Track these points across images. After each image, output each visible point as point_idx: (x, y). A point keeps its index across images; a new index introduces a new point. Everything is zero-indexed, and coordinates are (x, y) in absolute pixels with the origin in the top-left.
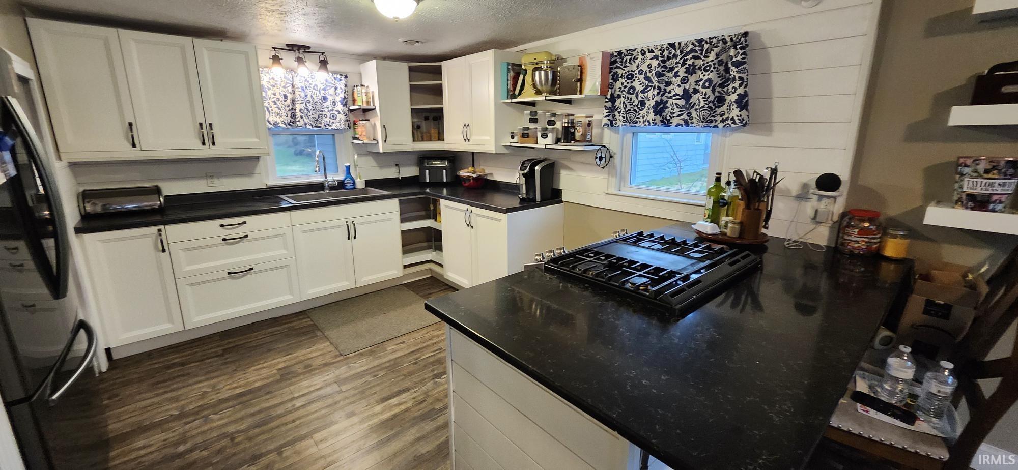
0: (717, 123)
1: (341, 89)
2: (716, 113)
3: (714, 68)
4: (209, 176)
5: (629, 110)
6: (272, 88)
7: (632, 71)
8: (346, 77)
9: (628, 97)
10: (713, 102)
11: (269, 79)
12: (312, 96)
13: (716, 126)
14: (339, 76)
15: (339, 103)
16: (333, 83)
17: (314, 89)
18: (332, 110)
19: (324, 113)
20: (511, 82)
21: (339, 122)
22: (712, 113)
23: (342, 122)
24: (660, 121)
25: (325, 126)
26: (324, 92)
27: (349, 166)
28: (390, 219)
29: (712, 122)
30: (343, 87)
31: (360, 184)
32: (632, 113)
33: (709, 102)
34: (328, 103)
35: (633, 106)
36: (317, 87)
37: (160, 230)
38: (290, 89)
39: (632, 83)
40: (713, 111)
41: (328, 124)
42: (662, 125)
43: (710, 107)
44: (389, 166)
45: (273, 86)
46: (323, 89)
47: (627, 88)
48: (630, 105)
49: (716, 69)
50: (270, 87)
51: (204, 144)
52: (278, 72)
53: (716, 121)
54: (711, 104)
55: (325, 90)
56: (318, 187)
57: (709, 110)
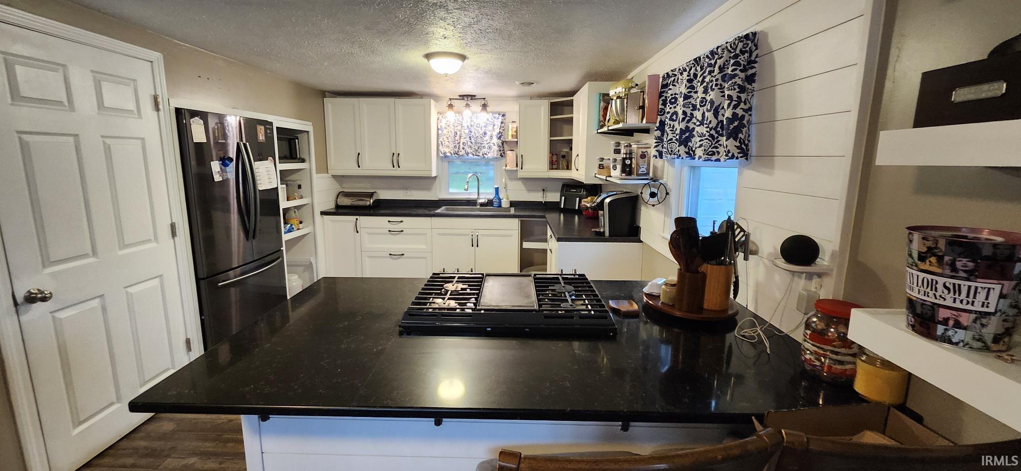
0: (720, 155)
1: (498, 125)
2: (720, 143)
3: (716, 85)
4: (405, 188)
5: (671, 139)
6: (447, 127)
7: (675, 94)
8: (503, 115)
9: (670, 125)
10: (715, 129)
11: (447, 121)
12: (475, 133)
13: (718, 160)
14: (497, 116)
15: (496, 137)
16: (493, 121)
17: (477, 126)
18: (489, 143)
19: (483, 145)
20: (602, 113)
21: (494, 153)
22: (714, 143)
23: (496, 153)
24: (685, 152)
25: (483, 155)
26: (484, 128)
27: (498, 188)
28: (510, 236)
29: (713, 154)
30: (499, 124)
31: (505, 204)
32: (674, 142)
33: (711, 129)
34: (487, 137)
35: (675, 135)
36: (480, 125)
37: (357, 219)
38: (459, 128)
39: (675, 107)
40: (716, 140)
41: (486, 154)
42: (686, 157)
43: (711, 136)
44: (537, 191)
45: (448, 126)
46: (484, 127)
47: (670, 114)
48: (673, 133)
49: (719, 87)
50: (446, 126)
51: (394, 167)
52: (451, 115)
53: (719, 153)
54: (713, 132)
55: (486, 127)
56: (471, 203)
57: (710, 139)
